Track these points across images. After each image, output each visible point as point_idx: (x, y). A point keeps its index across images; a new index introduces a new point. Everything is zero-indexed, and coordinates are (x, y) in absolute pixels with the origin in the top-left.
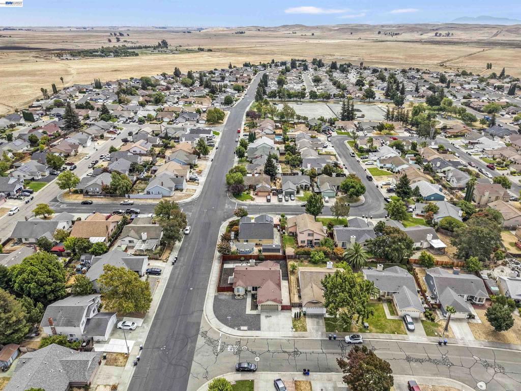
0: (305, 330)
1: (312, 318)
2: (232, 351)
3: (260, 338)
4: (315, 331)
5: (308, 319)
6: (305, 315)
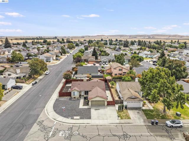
0: (129, 118)
1: (132, 110)
2: (64, 135)
3: (90, 124)
4: (137, 119)
5: (129, 110)
6: (127, 108)
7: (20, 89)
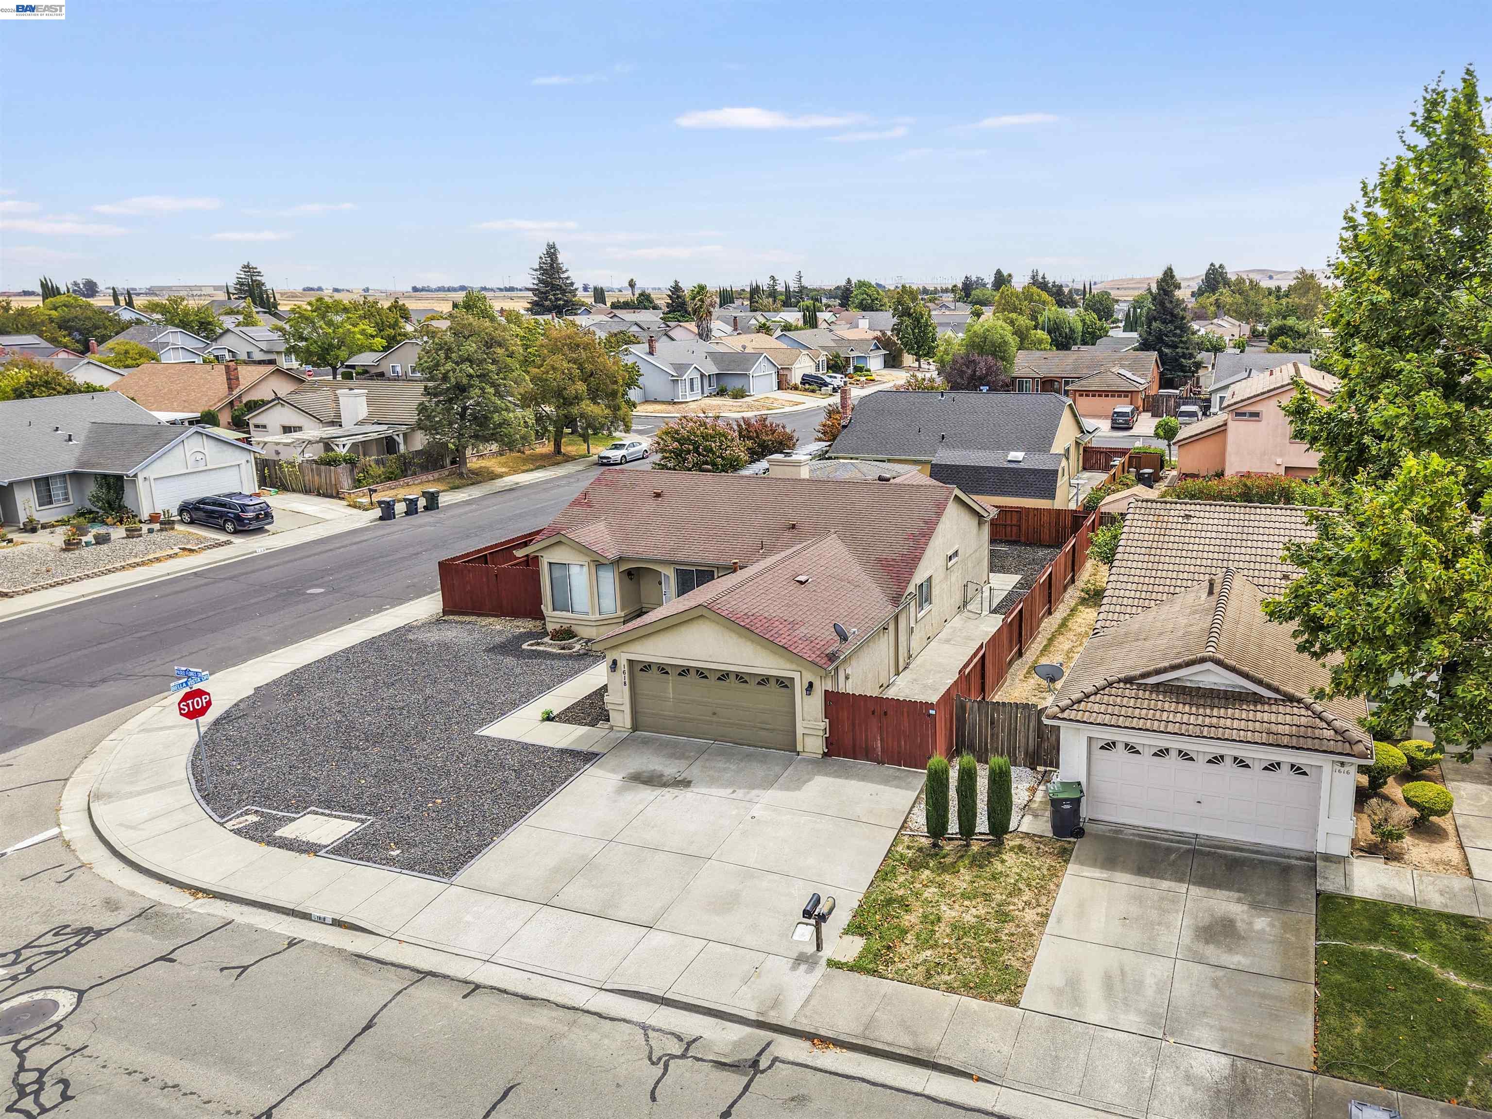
0: (1001, 983)
4: (1131, 1022)
5: (1097, 873)
6: (1080, 833)
7: (234, 531)
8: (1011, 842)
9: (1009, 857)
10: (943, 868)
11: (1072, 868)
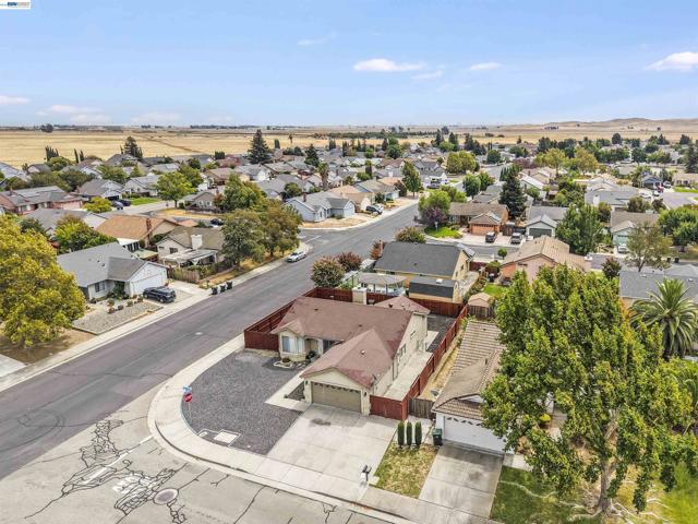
0: (414, 492)
1: (457, 457)
2: (126, 492)
3: (245, 476)
4: (446, 504)
5: (444, 458)
6: (441, 445)
7: (164, 302)
8: (422, 447)
9: (420, 452)
10: (402, 455)
11: (438, 456)
